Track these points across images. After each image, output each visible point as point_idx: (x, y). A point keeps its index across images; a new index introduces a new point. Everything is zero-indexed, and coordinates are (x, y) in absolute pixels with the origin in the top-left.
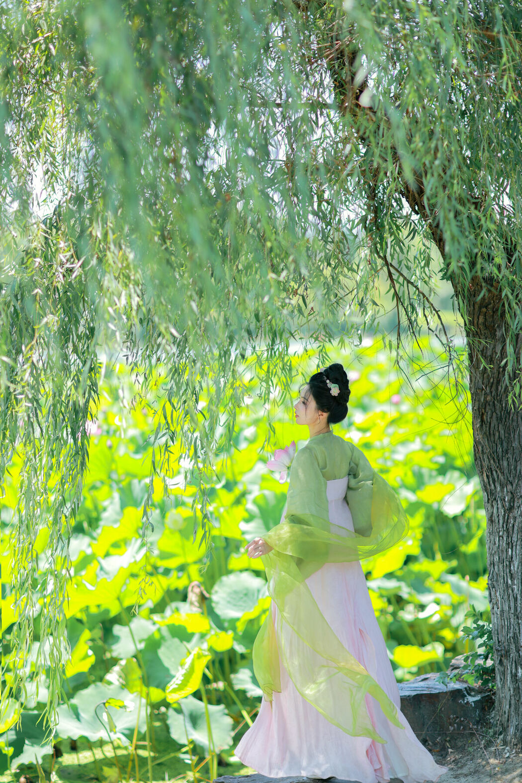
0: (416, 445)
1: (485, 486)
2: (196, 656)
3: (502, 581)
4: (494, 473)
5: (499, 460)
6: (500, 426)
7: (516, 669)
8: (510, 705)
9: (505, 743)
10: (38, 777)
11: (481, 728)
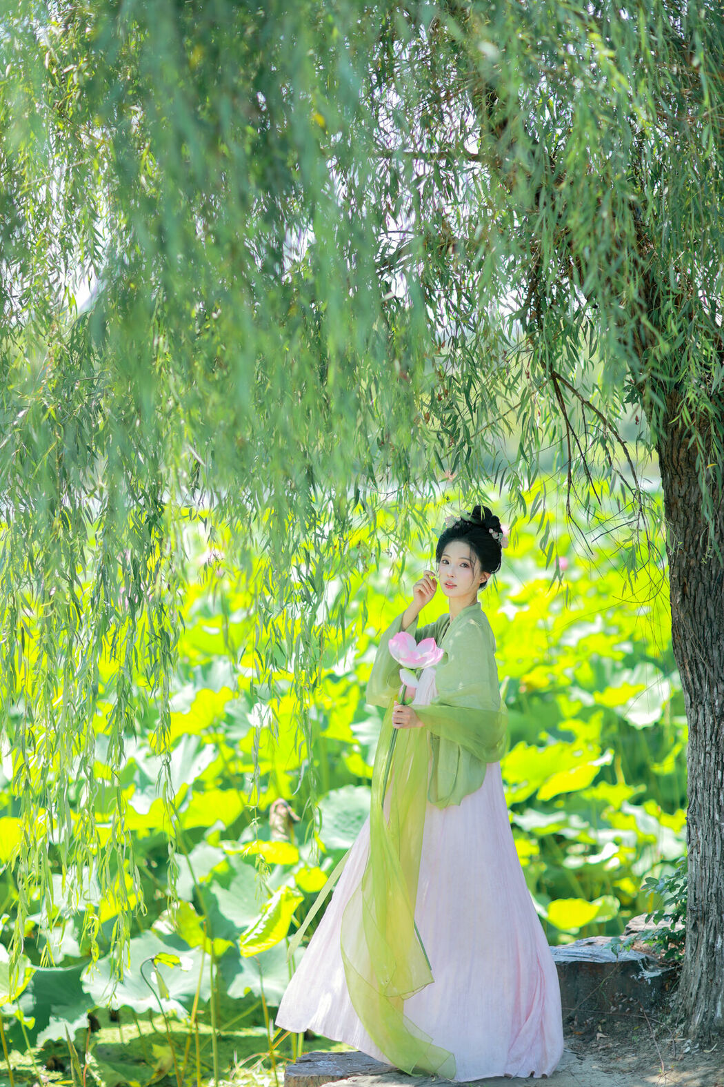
0: (597, 627)
1: (688, 685)
2: (284, 898)
3: (707, 815)
4: (700, 666)
5: (707, 649)
6: (709, 601)
7: (715, 938)
8: (700, 985)
9: (686, 1034)
10: (69, 1058)
11: (656, 1013)
